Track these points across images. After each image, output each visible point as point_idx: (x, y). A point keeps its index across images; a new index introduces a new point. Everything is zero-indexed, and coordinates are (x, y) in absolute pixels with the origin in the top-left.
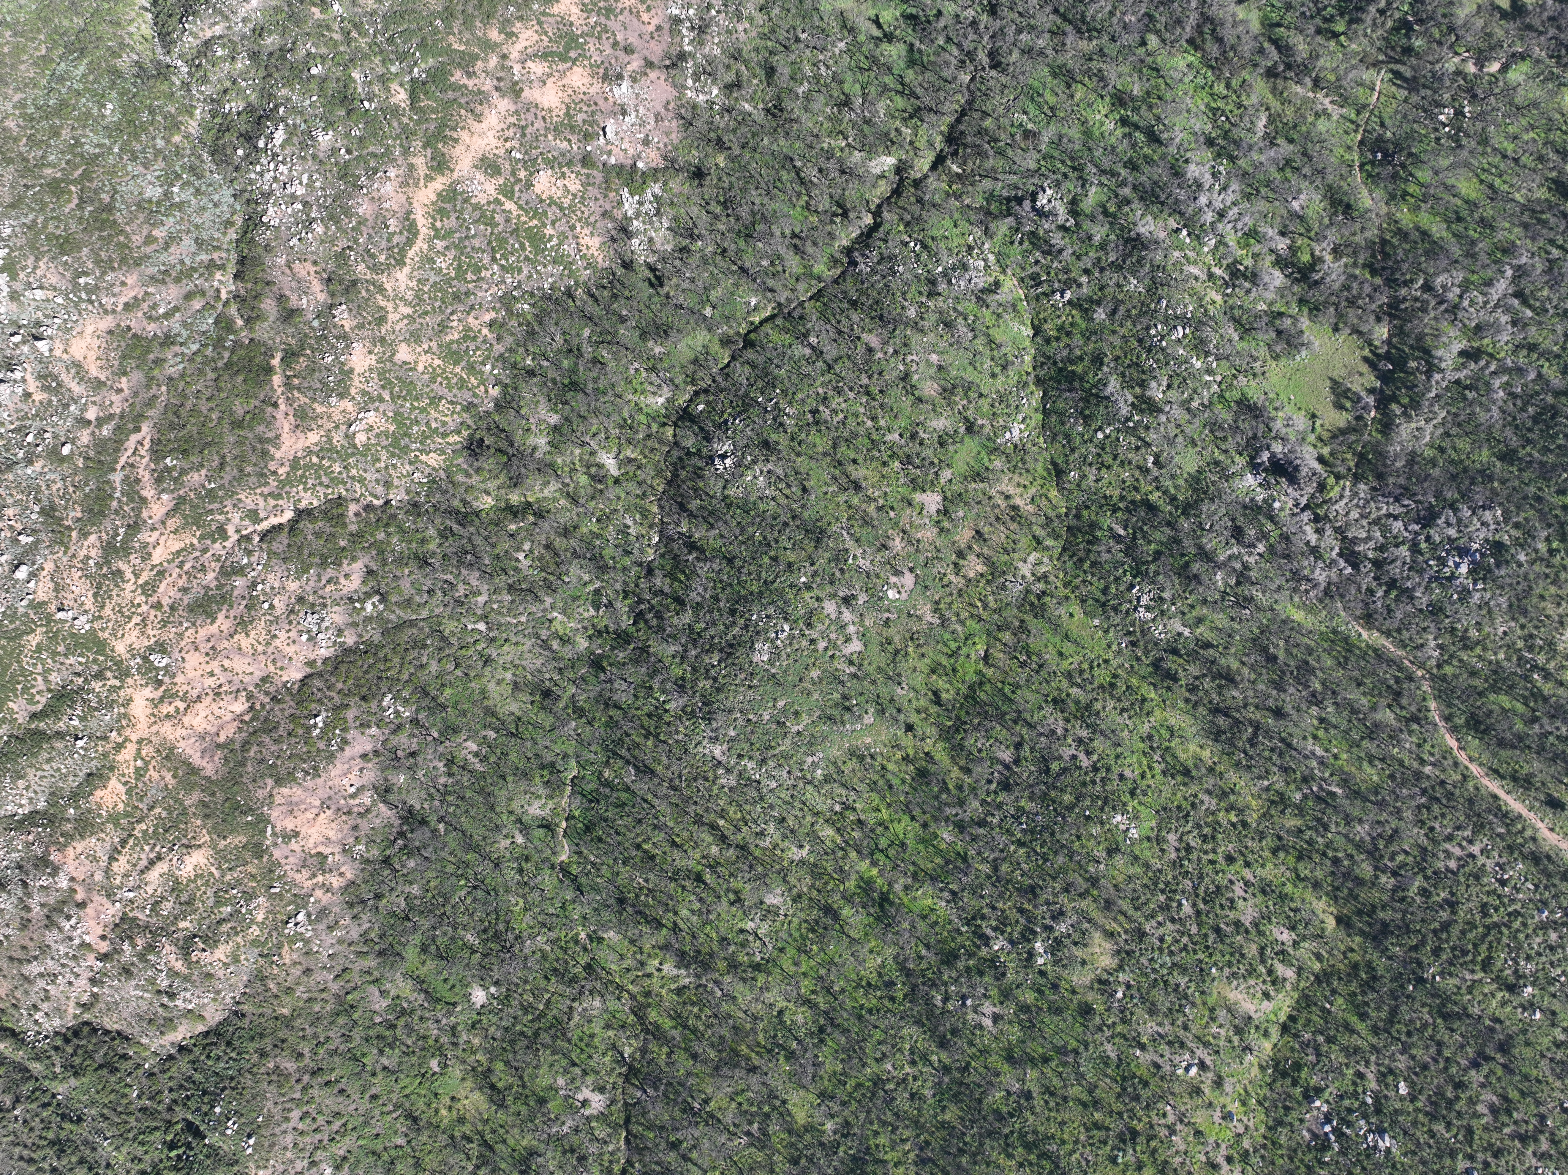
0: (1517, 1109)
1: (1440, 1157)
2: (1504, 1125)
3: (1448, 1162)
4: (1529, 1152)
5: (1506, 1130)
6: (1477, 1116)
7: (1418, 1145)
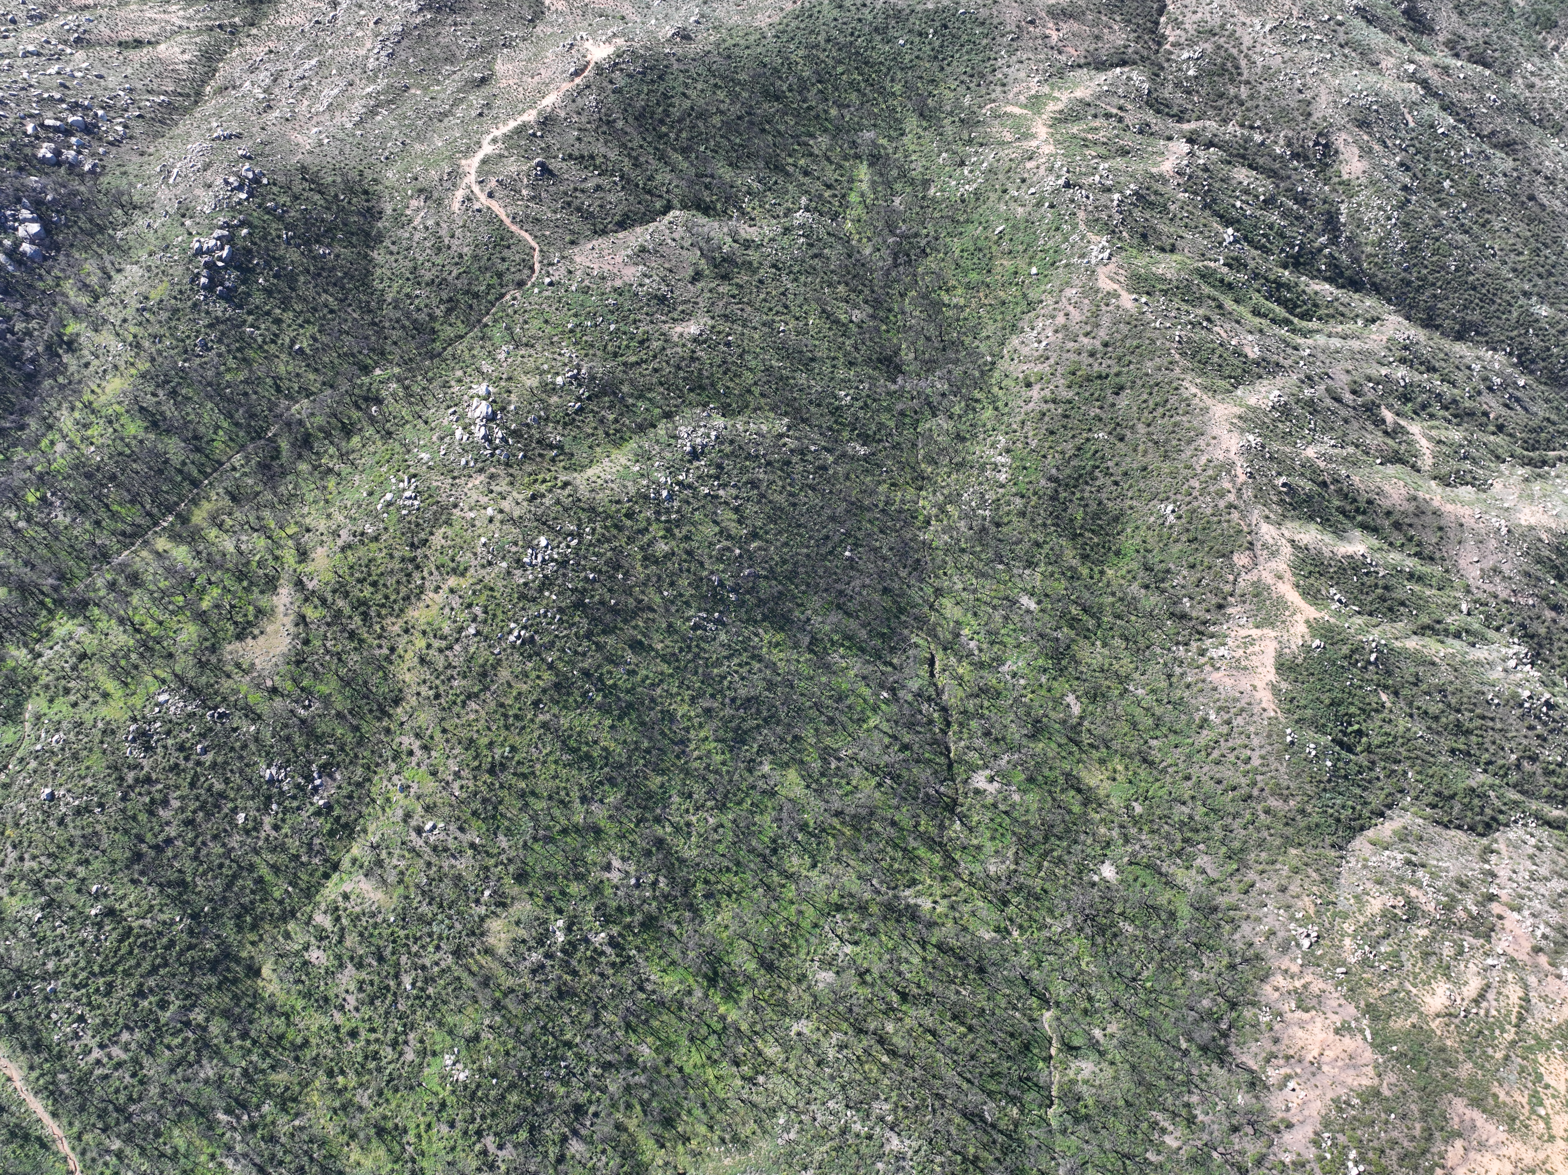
0: (145, 804)
1: (226, 763)
2: (161, 791)
3: (220, 759)
4: (146, 769)
5: (160, 786)
6: (182, 798)
7: (241, 771)
